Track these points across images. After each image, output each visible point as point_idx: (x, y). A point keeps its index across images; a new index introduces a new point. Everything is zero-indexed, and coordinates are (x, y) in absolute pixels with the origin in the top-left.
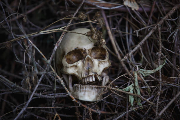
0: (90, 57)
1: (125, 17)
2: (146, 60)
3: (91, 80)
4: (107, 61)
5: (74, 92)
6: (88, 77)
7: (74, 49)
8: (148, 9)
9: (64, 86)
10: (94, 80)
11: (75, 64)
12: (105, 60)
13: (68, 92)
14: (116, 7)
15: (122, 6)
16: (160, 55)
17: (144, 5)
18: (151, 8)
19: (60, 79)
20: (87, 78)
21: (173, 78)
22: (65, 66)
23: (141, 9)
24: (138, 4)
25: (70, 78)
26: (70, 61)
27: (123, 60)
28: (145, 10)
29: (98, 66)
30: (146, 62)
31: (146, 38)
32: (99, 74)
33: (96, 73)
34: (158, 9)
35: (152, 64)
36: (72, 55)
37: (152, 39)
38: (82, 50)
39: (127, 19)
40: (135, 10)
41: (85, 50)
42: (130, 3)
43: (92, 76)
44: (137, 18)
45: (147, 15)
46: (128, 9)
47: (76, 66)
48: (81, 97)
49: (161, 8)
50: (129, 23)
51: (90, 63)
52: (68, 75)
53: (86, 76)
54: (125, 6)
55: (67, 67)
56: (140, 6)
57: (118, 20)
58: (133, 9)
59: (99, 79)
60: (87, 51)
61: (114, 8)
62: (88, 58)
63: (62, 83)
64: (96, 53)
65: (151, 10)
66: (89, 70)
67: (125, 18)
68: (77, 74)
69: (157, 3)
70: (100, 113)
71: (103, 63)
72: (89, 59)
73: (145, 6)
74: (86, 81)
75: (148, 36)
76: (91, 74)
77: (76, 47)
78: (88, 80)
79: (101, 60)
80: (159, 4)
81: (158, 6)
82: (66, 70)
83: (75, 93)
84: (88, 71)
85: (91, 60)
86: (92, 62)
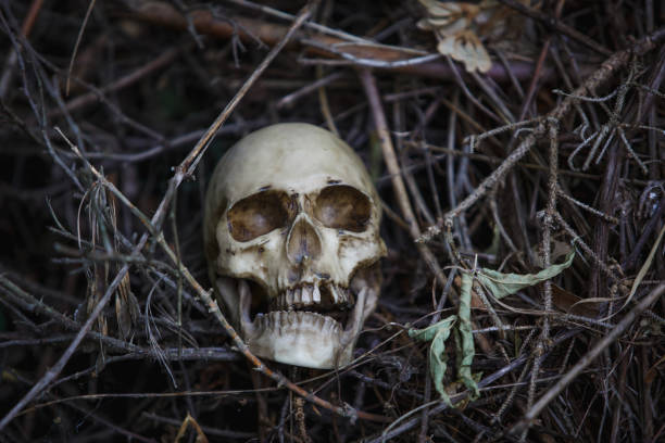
0: (309, 220)
1: (449, 98)
2: (510, 242)
3: (306, 298)
4: (372, 239)
5: (259, 336)
6: (299, 287)
7: (256, 190)
8: (523, 70)
9: (221, 318)
10: (317, 297)
11: (258, 241)
12: (362, 235)
13: (237, 338)
14: (413, 61)
15: (432, 57)
16: (549, 219)
17: (511, 55)
18: (534, 65)
19: (205, 295)
20: (293, 291)
21: (594, 300)
22: (223, 248)
23: (499, 70)
24: (492, 53)
25: (243, 292)
26: (242, 232)
27: (426, 237)
28: (515, 73)
29: (339, 252)
30: (508, 249)
31: (506, 165)
32: (337, 280)
33: (327, 276)
34: (557, 69)
35: (526, 256)
36: (251, 211)
37: (533, 172)
38: (284, 194)
39: (455, 107)
40: (478, 71)
41: (296, 196)
42: (460, 48)
43: (311, 285)
44: (484, 103)
45: (520, 91)
46: (454, 68)
47: (261, 250)
48: (283, 351)
49: (567, 65)
50: (460, 120)
51: (309, 240)
52: (235, 282)
53: (292, 286)
54: (443, 59)
55: (230, 252)
56: (497, 60)
57: (424, 108)
58: (470, 69)
59: (336, 295)
60: (301, 200)
61: (404, 63)
62: (303, 222)
63: (214, 307)
64: (337, 211)
65: (533, 73)
66: (301, 264)
67: (447, 103)
68: (262, 276)
69: (554, 51)
70: (355, 417)
71: (357, 243)
72: (305, 229)
73: (513, 61)
74: (289, 301)
75: (513, 157)
76: (308, 278)
77: (266, 184)
78: (296, 299)
79: (347, 233)
80: (561, 52)
81: (557, 59)
82: (228, 261)
83: (262, 341)
84: (300, 268)
85: (312, 230)
86: (317, 240)
